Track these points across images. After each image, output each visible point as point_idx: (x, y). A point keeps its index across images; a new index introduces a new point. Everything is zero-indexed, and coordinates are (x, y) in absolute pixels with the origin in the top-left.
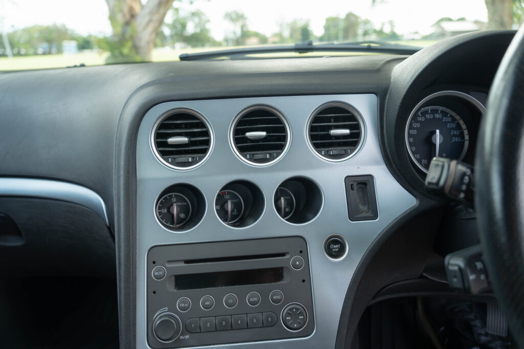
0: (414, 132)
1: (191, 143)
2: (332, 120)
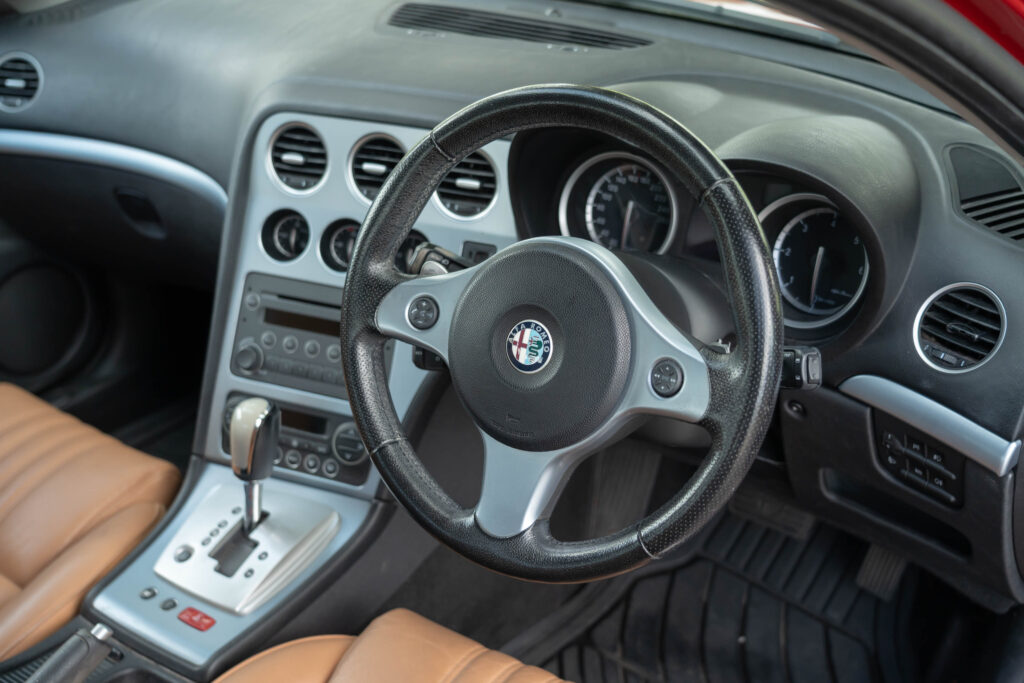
0: (607, 197)
1: (306, 165)
2: (472, 166)
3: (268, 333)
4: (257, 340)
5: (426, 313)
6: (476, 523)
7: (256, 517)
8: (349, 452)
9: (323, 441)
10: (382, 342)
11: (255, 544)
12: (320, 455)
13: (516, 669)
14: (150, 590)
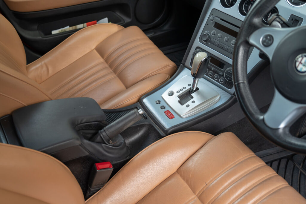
3: (214, 31)
4: (210, 32)
5: (268, 41)
6: (263, 120)
7: (195, 89)
8: (229, 77)
9: (222, 71)
10: (249, 46)
11: (192, 98)
12: (219, 75)
13: (263, 165)
14: (159, 101)
